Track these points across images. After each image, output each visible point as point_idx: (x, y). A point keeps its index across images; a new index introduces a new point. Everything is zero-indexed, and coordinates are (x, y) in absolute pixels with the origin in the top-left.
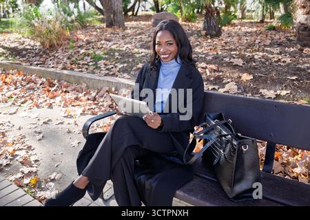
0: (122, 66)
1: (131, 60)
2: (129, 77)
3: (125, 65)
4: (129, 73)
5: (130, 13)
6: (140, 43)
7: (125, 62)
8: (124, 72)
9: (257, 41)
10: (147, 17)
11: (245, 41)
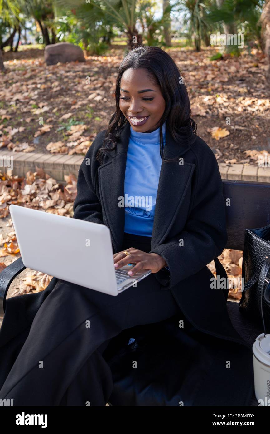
0: (15, 130)
1: (28, 120)
2: (32, 149)
3: (21, 129)
4: (30, 143)
5: (7, 49)
6: (36, 92)
7: (19, 125)
8: (21, 141)
9: (209, 78)
10: (33, 54)
11: (193, 78)
